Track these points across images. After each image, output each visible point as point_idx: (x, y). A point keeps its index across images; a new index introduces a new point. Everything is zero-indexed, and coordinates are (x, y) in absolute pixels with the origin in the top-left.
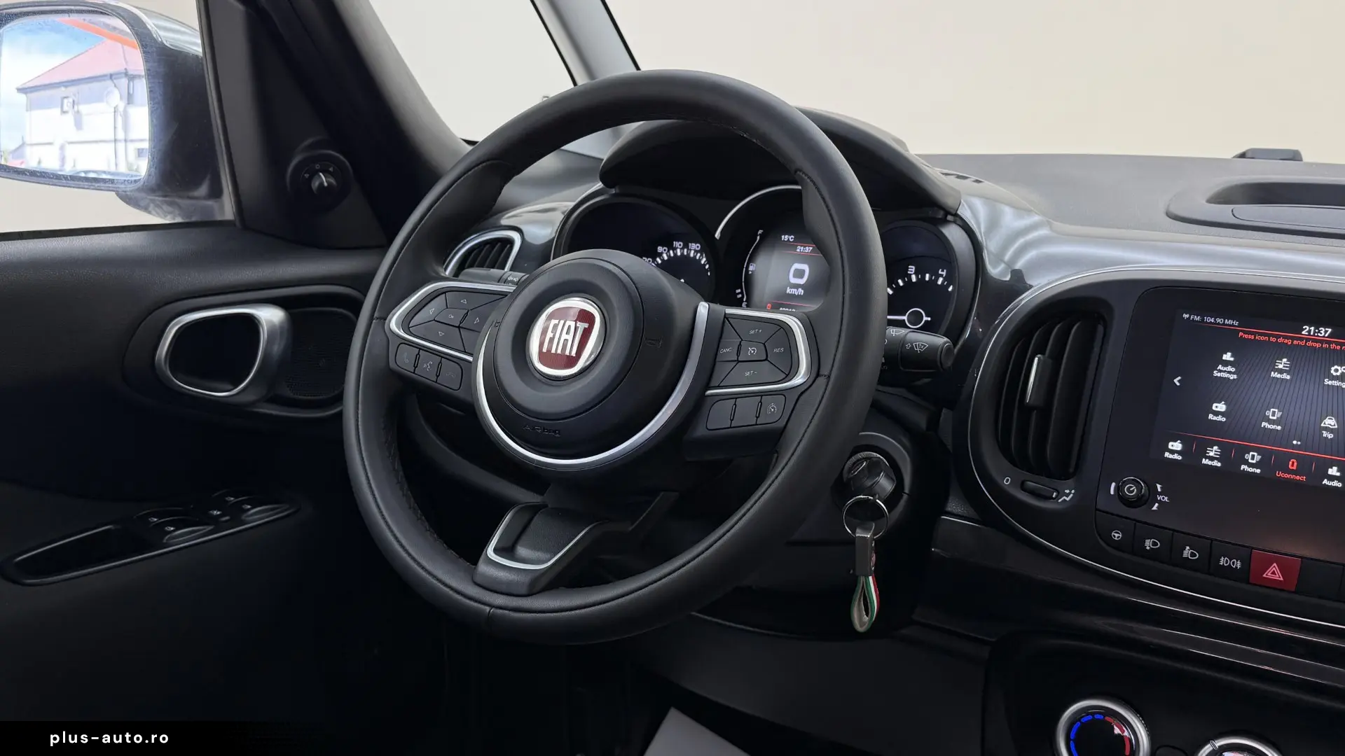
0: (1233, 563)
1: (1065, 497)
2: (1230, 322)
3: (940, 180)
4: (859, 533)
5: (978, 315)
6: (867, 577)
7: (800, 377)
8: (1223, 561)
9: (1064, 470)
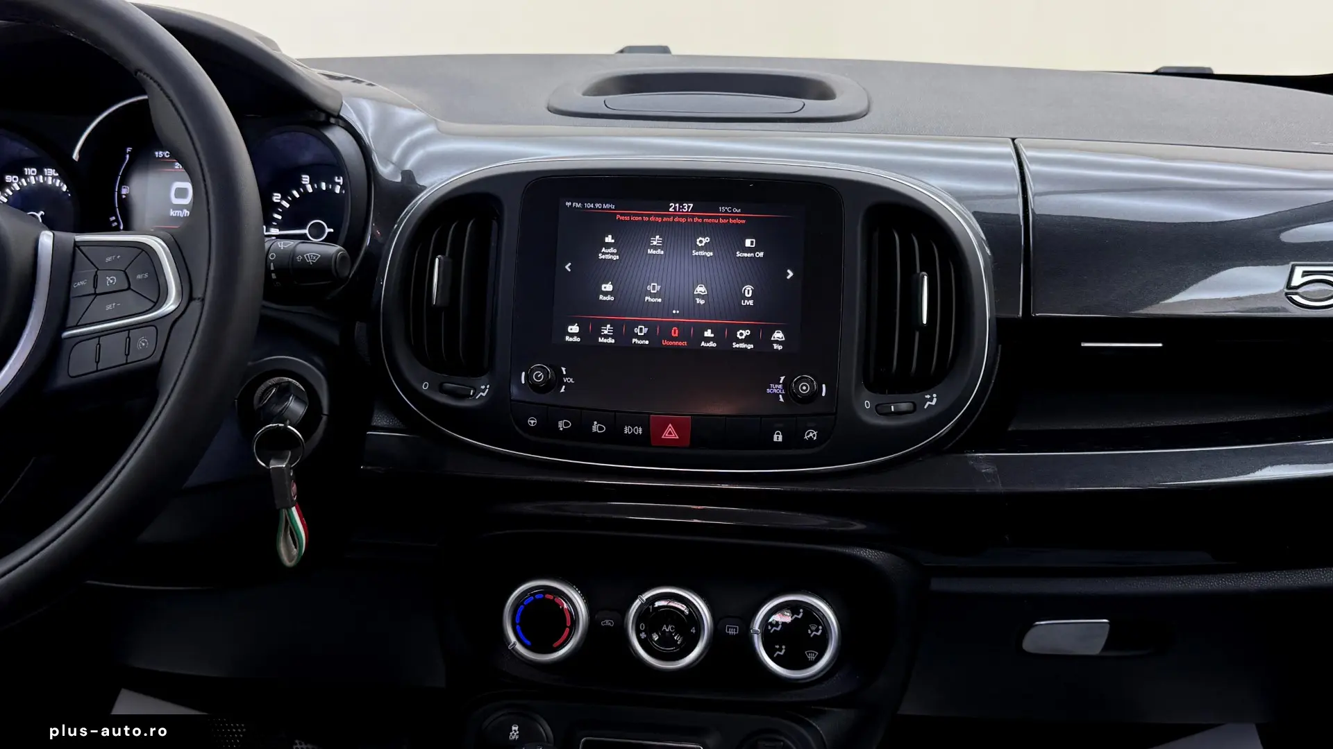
0: (630, 430)
1: (481, 393)
2: (608, 206)
3: (316, 81)
4: (274, 465)
5: (375, 220)
6: (289, 508)
7: (171, 302)
8: (626, 430)
9: (475, 367)
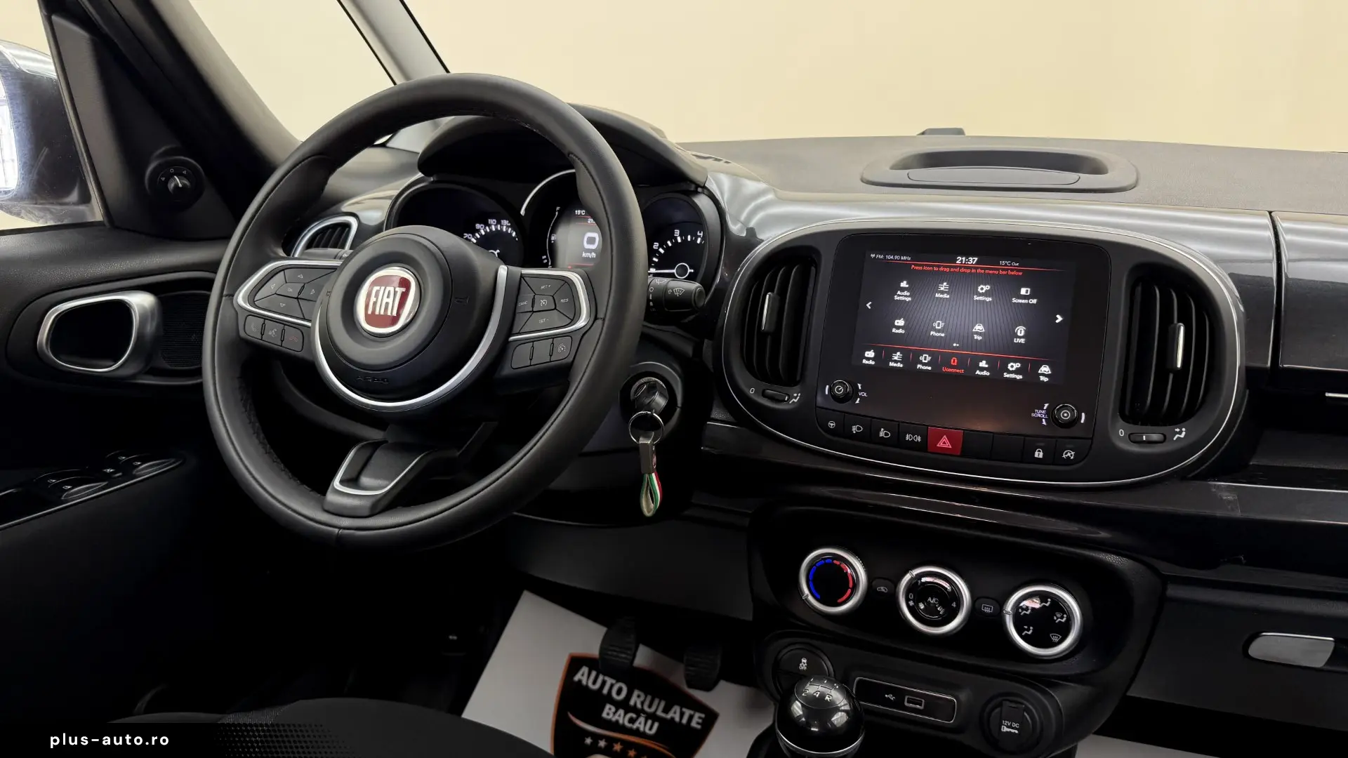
0: (911, 437)
1: (794, 400)
2: (905, 258)
3: (689, 162)
4: (642, 441)
5: (725, 264)
6: (650, 474)
7: (583, 319)
8: (908, 437)
9: (791, 379)
